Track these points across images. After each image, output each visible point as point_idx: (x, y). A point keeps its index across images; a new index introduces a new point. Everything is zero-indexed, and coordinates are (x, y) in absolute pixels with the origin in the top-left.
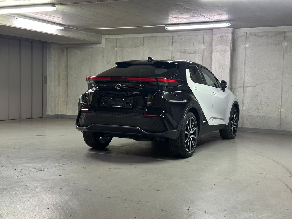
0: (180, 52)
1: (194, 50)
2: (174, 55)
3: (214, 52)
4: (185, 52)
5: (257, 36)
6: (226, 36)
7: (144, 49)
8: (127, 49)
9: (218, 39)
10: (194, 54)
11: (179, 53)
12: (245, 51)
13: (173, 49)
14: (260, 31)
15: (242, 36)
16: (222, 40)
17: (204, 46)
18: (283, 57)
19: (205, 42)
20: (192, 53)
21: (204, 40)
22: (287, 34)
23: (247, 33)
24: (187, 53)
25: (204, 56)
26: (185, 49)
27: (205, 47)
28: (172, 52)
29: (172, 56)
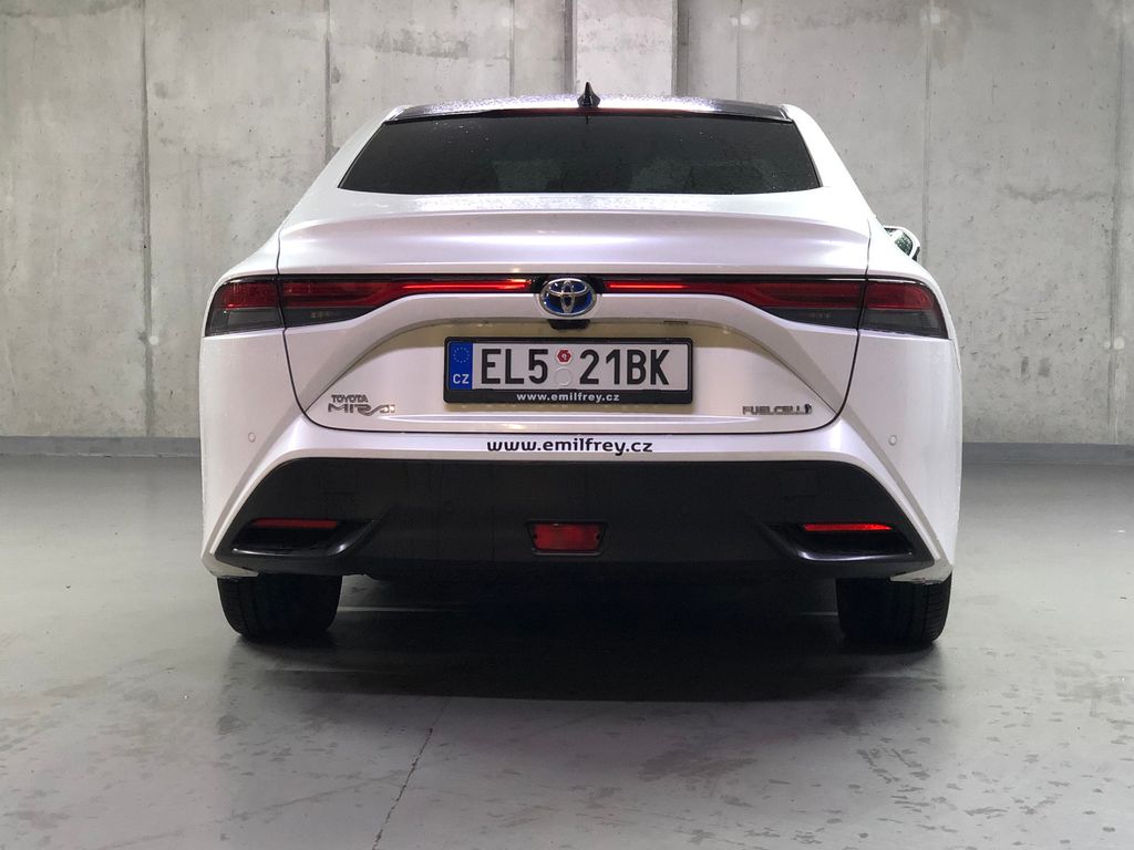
0: (380, 45)
1: (462, 40)
2: (338, 59)
3: (586, 49)
4: (406, 46)
7: (152, 23)
8: (35, 22)
10: (462, 61)
11: (368, 55)
12: (738, 48)
13: (331, 31)
17: (517, 16)
18: (928, 79)
20: (446, 55)
24: (419, 54)
25: (516, 68)
26: (406, 33)
27: (521, 24)
28: (328, 43)
29: (328, 68)
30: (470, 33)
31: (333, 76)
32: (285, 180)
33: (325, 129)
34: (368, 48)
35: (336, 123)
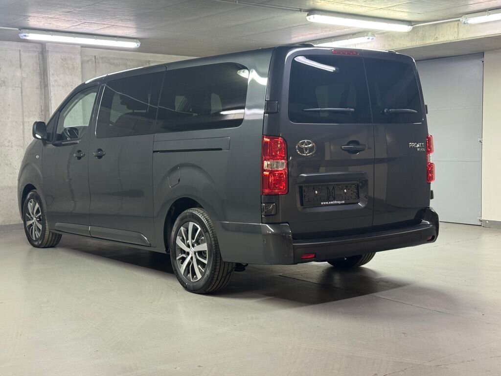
30: (6, 78)
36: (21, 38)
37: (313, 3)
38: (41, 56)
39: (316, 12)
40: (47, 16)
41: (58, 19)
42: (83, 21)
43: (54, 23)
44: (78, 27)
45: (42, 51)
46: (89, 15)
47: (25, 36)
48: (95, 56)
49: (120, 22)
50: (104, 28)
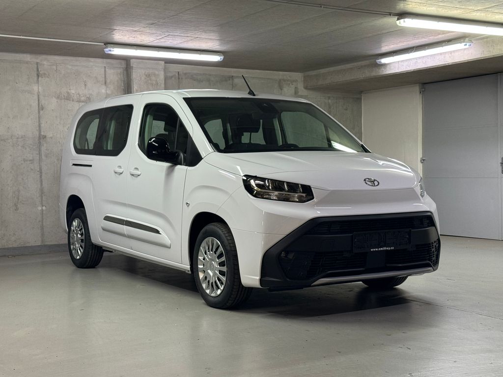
0: (58, 98)
1: (88, 96)
2: (43, 102)
4: (68, 98)
5: (195, 80)
6: (155, 75)
9: (143, 78)
11: (54, 99)
13: (40, 91)
14: (199, 72)
15: (172, 77)
16: (150, 81)
17: (107, 89)
19: (108, 81)
20: (83, 102)
21: (105, 77)
22: (236, 81)
23: (179, 74)
24: (73, 101)
26: (68, 93)
27: (109, 92)
28: (38, 96)
29: (39, 105)
30: (91, 94)
31: (41, 108)
32: (23, 147)
33: (38, 128)
34: (54, 97)
35: (42, 125)
36: (106, 53)
37: (403, 6)
38: (125, 72)
39: (407, 15)
40: (131, 29)
41: (142, 33)
42: (167, 34)
43: (138, 36)
44: (162, 40)
45: (127, 68)
46: (172, 26)
47: (110, 50)
48: (178, 72)
49: (204, 34)
50: (187, 41)
